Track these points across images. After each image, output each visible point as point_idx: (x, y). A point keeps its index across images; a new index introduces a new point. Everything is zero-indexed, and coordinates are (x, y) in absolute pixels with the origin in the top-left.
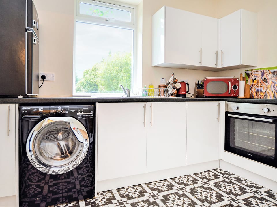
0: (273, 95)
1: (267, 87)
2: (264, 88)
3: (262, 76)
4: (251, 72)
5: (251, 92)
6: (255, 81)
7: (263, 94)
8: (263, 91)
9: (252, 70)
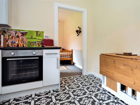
0: (22, 45)
1: (19, 41)
2: (17, 41)
3: (16, 34)
4: (7, 31)
5: (7, 43)
6: (10, 37)
7: (16, 45)
8: (16, 43)
9: (8, 29)
